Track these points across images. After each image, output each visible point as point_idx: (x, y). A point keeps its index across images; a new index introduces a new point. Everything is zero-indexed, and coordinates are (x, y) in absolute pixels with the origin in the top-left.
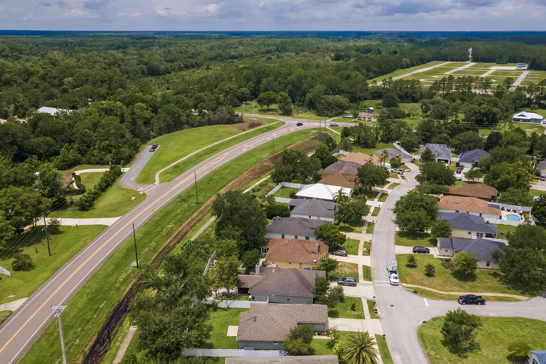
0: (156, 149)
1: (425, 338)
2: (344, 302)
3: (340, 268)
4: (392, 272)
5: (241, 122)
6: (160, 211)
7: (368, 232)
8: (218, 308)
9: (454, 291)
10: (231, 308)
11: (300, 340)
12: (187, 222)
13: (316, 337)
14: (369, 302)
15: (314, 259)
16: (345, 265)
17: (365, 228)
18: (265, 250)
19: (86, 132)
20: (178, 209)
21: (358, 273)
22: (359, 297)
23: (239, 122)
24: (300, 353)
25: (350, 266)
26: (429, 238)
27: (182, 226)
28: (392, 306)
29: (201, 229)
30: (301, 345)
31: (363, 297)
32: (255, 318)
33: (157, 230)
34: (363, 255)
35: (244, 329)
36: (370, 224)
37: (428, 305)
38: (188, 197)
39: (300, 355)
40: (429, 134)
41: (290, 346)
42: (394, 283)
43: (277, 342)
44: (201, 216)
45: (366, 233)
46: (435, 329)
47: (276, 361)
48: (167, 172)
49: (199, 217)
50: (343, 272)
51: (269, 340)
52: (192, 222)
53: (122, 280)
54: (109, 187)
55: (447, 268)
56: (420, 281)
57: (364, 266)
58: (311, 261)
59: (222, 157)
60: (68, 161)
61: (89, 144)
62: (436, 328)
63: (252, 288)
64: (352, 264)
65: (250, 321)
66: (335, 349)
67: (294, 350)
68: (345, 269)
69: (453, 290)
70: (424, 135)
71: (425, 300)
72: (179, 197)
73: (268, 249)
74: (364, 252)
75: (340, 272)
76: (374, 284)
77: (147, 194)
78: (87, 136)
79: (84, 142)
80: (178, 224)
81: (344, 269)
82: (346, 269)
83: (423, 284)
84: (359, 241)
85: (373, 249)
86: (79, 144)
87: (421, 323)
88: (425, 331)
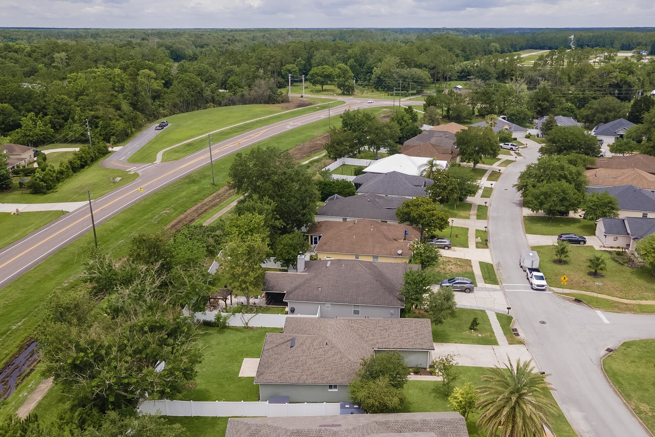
0: (165, 128)
1: (620, 379)
2: (456, 317)
3: (441, 266)
4: (532, 270)
5: (286, 102)
6: (155, 193)
7: (479, 217)
8: (228, 328)
9: (646, 300)
10: (252, 328)
11: (383, 382)
12: (194, 208)
13: (412, 377)
14: (499, 316)
15: (398, 248)
16: (450, 261)
17: (473, 212)
18: (316, 239)
19: (63, 99)
20: (183, 191)
21: (472, 273)
22: (481, 309)
23: (283, 102)
24: (384, 409)
25: (459, 263)
26: (578, 225)
27: (186, 213)
28: (543, 323)
29: (215, 216)
30: (386, 390)
31: (488, 309)
32: (293, 340)
33: (146, 217)
34: (477, 247)
35: (270, 361)
36: (480, 207)
37: (606, 321)
38: (201, 178)
39: (382, 411)
40: (547, 104)
41: (361, 395)
42: (538, 286)
43: (335, 387)
44: (218, 200)
45: (477, 219)
46: (635, 362)
47: (333, 425)
48: (175, 151)
49: (214, 202)
50: (448, 272)
51: (320, 381)
52: (203, 207)
53: (66, 285)
54: (87, 167)
55: (623, 265)
56: (581, 284)
57: (481, 263)
58: (393, 253)
59: (257, 134)
60: (32, 137)
61: (66, 115)
62: (636, 360)
63: (289, 293)
64: (460, 260)
65: (284, 346)
66: (456, 398)
67: (371, 401)
68: (450, 266)
69: (644, 298)
70: (540, 105)
71: (599, 313)
72: (188, 176)
73: (320, 237)
74: (477, 243)
75: (443, 271)
76: (503, 289)
77: (140, 174)
78: (64, 104)
79: (59, 113)
80: (180, 210)
81: (448, 268)
82: (453, 267)
83: (587, 289)
84: (467, 229)
85: (491, 239)
86: (52, 115)
87: (603, 352)
88: (616, 366)
